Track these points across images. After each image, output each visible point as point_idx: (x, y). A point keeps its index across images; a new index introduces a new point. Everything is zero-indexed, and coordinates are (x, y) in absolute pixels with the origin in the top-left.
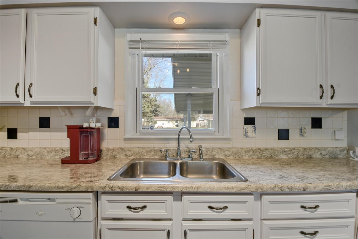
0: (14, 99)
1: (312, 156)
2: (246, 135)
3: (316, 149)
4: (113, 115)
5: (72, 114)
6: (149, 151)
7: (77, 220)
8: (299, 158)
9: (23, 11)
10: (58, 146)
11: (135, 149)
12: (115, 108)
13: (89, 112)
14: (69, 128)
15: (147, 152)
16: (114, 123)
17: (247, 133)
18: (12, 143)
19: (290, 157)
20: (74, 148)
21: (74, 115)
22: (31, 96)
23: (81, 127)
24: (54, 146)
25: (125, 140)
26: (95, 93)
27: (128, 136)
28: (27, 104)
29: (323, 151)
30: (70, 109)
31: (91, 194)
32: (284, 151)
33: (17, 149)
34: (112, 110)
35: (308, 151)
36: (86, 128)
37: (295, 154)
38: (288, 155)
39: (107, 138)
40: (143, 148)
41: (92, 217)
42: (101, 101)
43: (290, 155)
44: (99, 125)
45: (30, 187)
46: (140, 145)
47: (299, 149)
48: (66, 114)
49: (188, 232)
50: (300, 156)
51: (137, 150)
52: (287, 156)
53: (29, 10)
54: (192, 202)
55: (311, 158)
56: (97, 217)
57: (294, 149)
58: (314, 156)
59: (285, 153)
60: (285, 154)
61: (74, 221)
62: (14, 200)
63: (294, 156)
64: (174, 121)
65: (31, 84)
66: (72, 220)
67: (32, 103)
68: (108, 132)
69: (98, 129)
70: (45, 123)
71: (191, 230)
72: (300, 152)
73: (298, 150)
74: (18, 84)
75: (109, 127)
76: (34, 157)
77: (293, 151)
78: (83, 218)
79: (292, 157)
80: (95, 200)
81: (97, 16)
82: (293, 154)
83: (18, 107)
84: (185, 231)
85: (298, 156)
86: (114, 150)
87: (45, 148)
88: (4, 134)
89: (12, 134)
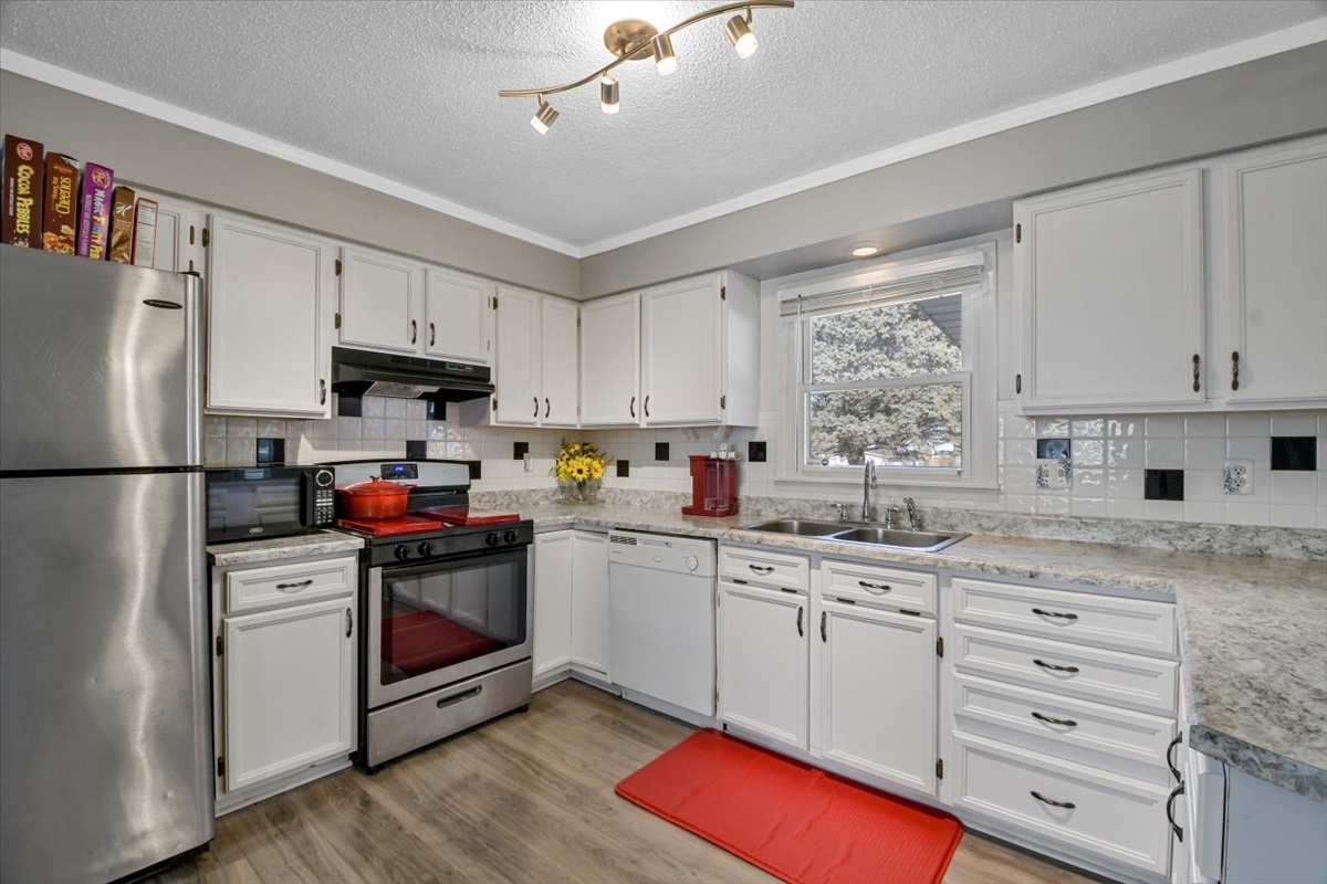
0: (628, 419)
1: (1266, 552)
2: (1041, 483)
3: (1284, 532)
4: (757, 439)
5: (697, 437)
6: (816, 507)
7: (694, 573)
8: (1213, 553)
9: (636, 295)
10: (680, 490)
11: (792, 502)
12: (761, 424)
13: (718, 435)
14: (693, 459)
15: (813, 508)
16: (758, 452)
17: (1045, 478)
18: (623, 483)
19: (1180, 548)
20: (699, 491)
21: (701, 439)
22: (647, 414)
23: (707, 459)
24: (672, 489)
25: (778, 483)
26: (723, 406)
27: (783, 476)
28: (643, 425)
29: (1312, 539)
30: (695, 431)
31: (708, 543)
32: (1158, 530)
33: (629, 492)
34: (755, 428)
35: (1249, 535)
36: (714, 460)
37: (1198, 540)
38: (1174, 543)
39: (747, 480)
40: (807, 501)
41: (709, 572)
42: (731, 418)
43: (1181, 543)
44: (732, 455)
45: (648, 526)
46: (802, 496)
47: (1214, 529)
48: (689, 439)
49: (828, 615)
50: (1216, 546)
51: (795, 504)
52: (1170, 543)
53: (643, 291)
54: (835, 571)
55: (1260, 556)
56: (716, 577)
57: (1196, 526)
58: (1274, 551)
59: (1164, 535)
60: (1164, 539)
61: (691, 575)
62: (633, 541)
63: (1195, 545)
65: (648, 398)
66: (688, 572)
67: (649, 424)
68: (749, 469)
69: (732, 463)
70: (662, 452)
71: (834, 614)
72: (1219, 537)
73: (1213, 531)
74: (634, 399)
75: (752, 459)
76: (649, 505)
77: (1191, 531)
78: (700, 571)
79: (1189, 548)
80: (713, 552)
81: (725, 285)
82: (1193, 540)
83: (631, 430)
84: (824, 613)
85: (1210, 547)
86: (758, 500)
87: (662, 492)
88: (613, 469)
89: (623, 469)
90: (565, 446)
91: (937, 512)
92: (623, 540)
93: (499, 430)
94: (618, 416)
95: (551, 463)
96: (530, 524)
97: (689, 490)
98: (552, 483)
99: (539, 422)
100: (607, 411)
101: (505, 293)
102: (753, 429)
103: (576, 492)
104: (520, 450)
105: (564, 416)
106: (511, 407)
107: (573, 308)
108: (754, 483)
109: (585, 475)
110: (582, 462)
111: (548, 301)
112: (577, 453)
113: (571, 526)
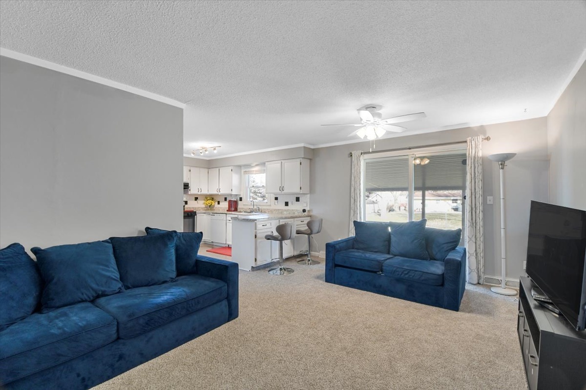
0: (217, 193)
2: (275, 204)
4: (241, 197)
5: (231, 197)
9: (218, 168)
18: (218, 205)
22: (221, 192)
23: (230, 201)
25: (244, 205)
26: (232, 191)
28: (221, 194)
31: (225, 214)
33: (218, 207)
36: (232, 201)
42: (234, 193)
43: (287, 212)
45: (218, 212)
46: (249, 207)
47: (290, 210)
62: (215, 215)
64: (450, 199)
65: (219, 189)
68: (240, 202)
69: (236, 201)
70: (225, 199)
74: (217, 189)
76: (221, 209)
80: (226, 216)
81: (232, 169)
83: (219, 195)
86: (241, 207)
87: (223, 207)
88: (217, 203)
89: (219, 203)
90: (206, 198)
91: (264, 209)
92: (213, 215)
93: (191, 195)
94: (215, 192)
95: (204, 201)
96: (196, 212)
97: (227, 206)
98: (204, 206)
99: (199, 193)
100: (213, 192)
101: (192, 169)
102: (240, 195)
103: (209, 208)
104: (196, 199)
105: (205, 192)
106: (193, 190)
107: (207, 170)
108: (240, 205)
109: (210, 204)
110: (210, 201)
111: (201, 169)
112: (209, 200)
113: (205, 213)
